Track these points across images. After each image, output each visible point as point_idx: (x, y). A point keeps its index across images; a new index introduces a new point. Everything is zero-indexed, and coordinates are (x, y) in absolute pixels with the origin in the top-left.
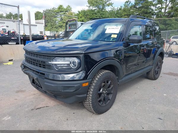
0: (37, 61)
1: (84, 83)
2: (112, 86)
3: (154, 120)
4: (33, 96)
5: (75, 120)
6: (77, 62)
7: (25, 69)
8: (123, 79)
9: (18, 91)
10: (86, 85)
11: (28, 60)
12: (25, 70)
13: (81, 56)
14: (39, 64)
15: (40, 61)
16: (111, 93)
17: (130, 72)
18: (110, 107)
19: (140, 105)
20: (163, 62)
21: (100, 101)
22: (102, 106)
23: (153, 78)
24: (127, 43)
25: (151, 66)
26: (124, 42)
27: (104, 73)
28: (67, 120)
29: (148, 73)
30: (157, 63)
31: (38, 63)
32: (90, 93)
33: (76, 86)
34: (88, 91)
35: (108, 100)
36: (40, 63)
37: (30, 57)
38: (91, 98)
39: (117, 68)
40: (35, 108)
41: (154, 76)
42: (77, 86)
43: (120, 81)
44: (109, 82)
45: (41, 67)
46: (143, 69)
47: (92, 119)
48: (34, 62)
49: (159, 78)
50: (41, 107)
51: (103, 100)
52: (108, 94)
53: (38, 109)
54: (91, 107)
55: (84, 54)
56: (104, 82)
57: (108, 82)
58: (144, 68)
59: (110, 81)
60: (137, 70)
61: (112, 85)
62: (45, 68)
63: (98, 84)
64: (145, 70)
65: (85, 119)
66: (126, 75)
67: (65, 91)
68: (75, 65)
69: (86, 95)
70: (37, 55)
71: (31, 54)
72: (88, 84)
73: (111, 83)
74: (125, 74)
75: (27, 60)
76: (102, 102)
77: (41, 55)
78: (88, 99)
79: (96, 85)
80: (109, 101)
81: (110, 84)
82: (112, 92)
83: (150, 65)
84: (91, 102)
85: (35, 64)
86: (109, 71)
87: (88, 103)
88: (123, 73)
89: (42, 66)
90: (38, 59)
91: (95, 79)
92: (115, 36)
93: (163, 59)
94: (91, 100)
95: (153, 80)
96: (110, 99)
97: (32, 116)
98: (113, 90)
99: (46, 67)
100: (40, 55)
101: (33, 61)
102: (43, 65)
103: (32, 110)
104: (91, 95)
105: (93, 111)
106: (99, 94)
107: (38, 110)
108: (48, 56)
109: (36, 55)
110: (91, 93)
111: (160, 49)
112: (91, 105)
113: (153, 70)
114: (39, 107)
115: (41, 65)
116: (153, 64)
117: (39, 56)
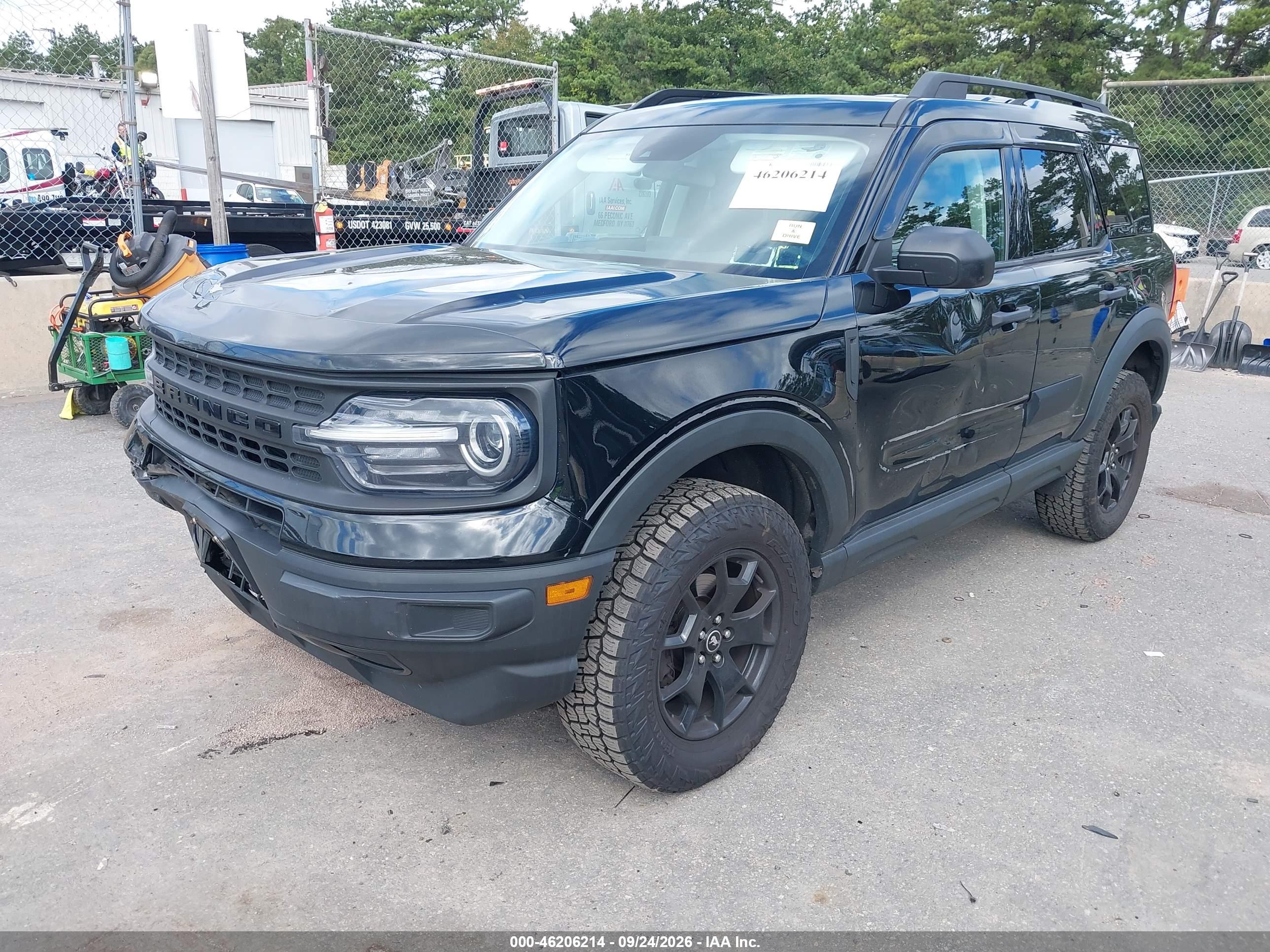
0: (232, 417)
1: (556, 581)
2: (768, 596)
3: (1060, 836)
4: (221, 654)
5: (502, 836)
6: (506, 432)
7: (151, 468)
8: (852, 545)
9: (113, 615)
10: (574, 596)
11: (174, 403)
12: (157, 476)
13: (539, 387)
14: (248, 443)
15: (251, 423)
16: (763, 647)
17: (905, 494)
18: (754, 744)
19: (972, 727)
20: (1156, 413)
21: (678, 703)
22: (692, 734)
23: (1083, 531)
24: (887, 281)
25: (1070, 448)
26: (864, 276)
27: (705, 505)
28: (447, 831)
29: (1043, 493)
30: (1111, 419)
31: (238, 432)
32: (601, 651)
33: (496, 600)
34: (588, 638)
35: (740, 692)
36: (253, 433)
37: (184, 382)
38: (607, 684)
39: (807, 470)
40: (223, 744)
41: (1089, 513)
42: (506, 603)
43: (827, 557)
44: (748, 571)
45: (255, 458)
46: (1002, 465)
47: (616, 825)
48: (212, 420)
49: (1129, 530)
50: (267, 734)
51: (698, 694)
52: (738, 652)
53: (248, 746)
54: (614, 745)
55: (560, 372)
56: (711, 570)
57: (735, 569)
58: (1016, 458)
59: (751, 559)
60: (960, 474)
61: (766, 586)
62: (283, 468)
63: (663, 587)
64: (1018, 471)
65: (569, 830)
66: (876, 516)
67: (420, 636)
68: (497, 455)
69: (572, 664)
70: (228, 372)
71: (194, 361)
72: (591, 588)
73: (758, 571)
74: (867, 506)
75: (168, 406)
76: (690, 712)
77: (258, 378)
78: (591, 688)
79: (646, 595)
80: (746, 699)
81: (754, 581)
82: (769, 637)
83: (1058, 439)
84: (608, 715)
85: (219, 437)
86: (747, 492)
87: (593, 719)
88: (854, 501)
89: (263, 454)
90: (236, 401)
91: (643, 547)
92: (798, 231)
93: (1156, 388)
94: (609, 700)
95: (1082, 540)
96: (756, 683)
97: (205, 802)
98: (775, 624)
99: (289, 461)
100: (247, 377)
101: (202, 416)
102: (272, 450)
103: (205, 755)
104: (610, 666)
105: (626, 769)
106: (667, 652)
107: (244, 754)
108: (299, 387)
109: (222, 377)
110: (612, 646)
111: (1140, 318)
112: (611, 731)
113: (1081, 469)
114: (254, 733)
115: (255, 446)
116: (1083, 424)
117: (243, 384)
